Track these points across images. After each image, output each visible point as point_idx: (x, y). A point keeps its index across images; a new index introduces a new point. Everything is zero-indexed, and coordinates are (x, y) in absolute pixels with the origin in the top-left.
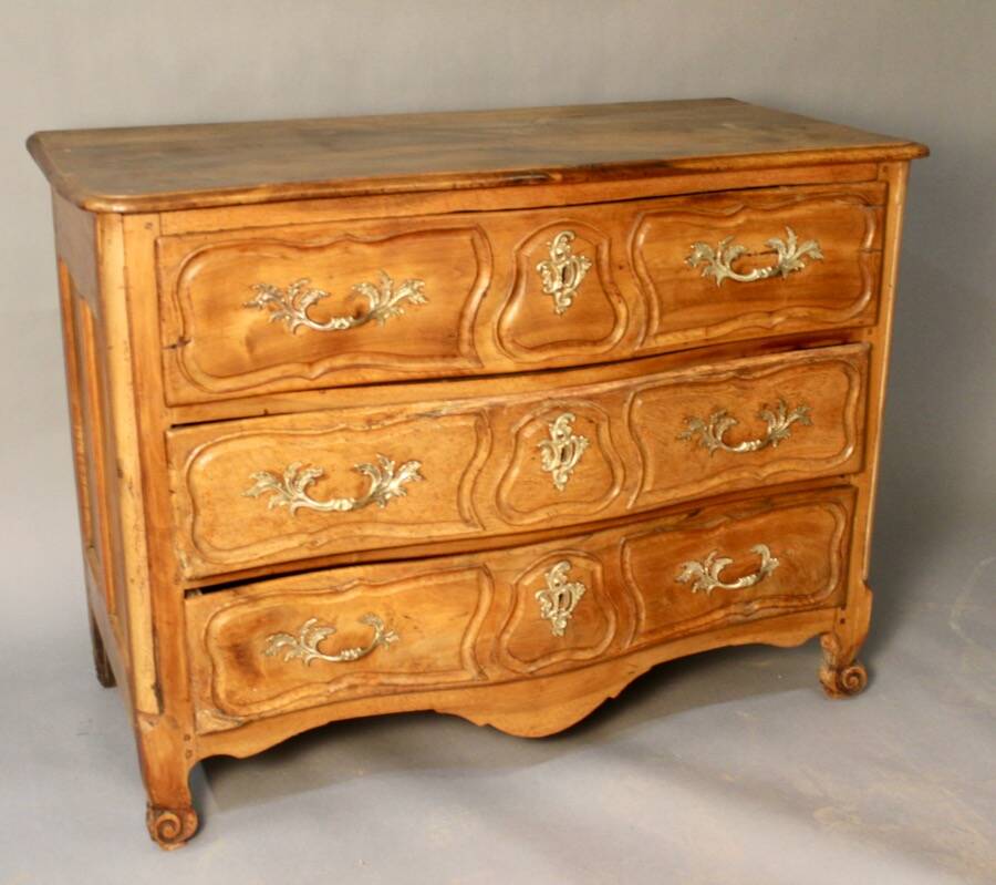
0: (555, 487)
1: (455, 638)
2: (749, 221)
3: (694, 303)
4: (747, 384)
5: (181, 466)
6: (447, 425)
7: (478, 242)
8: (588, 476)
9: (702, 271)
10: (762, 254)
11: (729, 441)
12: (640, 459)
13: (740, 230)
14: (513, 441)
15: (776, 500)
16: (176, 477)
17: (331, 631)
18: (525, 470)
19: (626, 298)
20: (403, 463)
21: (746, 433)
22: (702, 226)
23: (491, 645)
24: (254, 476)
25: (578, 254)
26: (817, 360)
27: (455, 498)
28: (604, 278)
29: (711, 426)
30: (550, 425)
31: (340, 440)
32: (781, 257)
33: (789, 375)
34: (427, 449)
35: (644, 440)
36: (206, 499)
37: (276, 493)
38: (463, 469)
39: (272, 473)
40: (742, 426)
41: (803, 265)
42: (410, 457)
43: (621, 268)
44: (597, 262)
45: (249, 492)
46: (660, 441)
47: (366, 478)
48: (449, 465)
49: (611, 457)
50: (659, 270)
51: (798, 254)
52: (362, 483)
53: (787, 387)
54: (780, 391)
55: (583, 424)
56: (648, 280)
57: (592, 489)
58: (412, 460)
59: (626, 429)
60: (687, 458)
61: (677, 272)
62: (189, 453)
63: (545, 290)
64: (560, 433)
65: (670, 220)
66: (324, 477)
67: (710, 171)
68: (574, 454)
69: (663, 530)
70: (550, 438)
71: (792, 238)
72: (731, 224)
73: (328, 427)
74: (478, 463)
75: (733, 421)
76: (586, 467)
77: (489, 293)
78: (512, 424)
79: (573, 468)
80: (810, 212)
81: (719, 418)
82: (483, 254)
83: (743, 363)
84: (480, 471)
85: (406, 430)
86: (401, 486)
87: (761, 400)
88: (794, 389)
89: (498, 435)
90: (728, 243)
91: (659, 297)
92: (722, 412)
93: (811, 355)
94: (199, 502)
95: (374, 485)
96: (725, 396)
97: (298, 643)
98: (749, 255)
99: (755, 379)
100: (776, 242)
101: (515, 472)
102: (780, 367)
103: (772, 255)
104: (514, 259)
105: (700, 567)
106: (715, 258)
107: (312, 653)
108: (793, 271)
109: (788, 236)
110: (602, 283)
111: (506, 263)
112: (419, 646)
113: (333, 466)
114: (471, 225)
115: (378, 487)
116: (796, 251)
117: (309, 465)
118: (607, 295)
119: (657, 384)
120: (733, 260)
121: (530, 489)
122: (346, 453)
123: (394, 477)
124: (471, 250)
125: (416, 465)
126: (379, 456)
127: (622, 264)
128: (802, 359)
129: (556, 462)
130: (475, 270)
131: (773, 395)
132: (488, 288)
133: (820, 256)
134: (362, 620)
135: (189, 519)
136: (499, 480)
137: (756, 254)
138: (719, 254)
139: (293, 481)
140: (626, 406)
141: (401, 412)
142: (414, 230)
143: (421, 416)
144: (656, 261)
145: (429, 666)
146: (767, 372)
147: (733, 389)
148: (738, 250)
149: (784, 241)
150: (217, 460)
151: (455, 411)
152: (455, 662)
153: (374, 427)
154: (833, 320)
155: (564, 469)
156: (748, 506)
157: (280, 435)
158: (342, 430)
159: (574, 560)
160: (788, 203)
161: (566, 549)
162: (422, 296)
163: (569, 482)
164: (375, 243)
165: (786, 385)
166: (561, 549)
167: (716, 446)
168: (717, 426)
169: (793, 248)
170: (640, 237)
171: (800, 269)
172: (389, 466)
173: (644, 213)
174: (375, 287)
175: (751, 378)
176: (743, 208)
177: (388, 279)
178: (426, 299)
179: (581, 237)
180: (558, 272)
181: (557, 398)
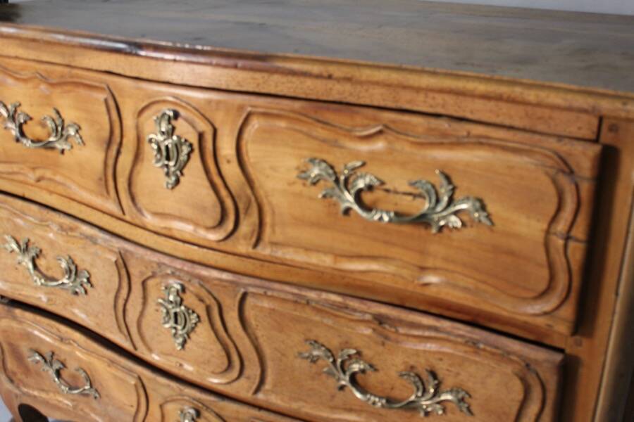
2: (391, 151)
3: (315, 225)
4: (393, 336)
6: (100, 252)
7: (111, 103)
8: (204, 348)
10: (405, 193)
13: (375, 157)
14: (141, 288)
18: (152, 317)
20: (80, 270)
21: (387, 386)
22: (324, 141)
24: (6, 236)
32: (428, 205)
38: (115, 293)
39: (15, 239)
41: (459, 225)
42: (84, 267)
43: (229, 162)
44: (201, 150)
45: (5, 246)
48: (105, 286)
49: (226, 341)
53: (441, 360)
57: (208, 361)
65: (282, 124)
67: (319, 76)
71: (445, 185)
72: (364, 147)
73: (41, 220)
74: (124, 294)
76: (202, 340)
78: (141, 273)
79: (187, 334)
83: (384, 310)
84: (126, 301)
85: (80, 244)
88: (451, 365)
89: (134, 278)
90: (355, 169)
91: (270, 205)
93: (475, 336)
95: (66, 277)
98: (387, 191)
102: (433, 334)
103: (418, 200)
104: (135, 126)
106: (337, 182)
108: (446, 226)
109: (440, 183)
111: (131, 127)
116: (449, 204)
117: (33, 243)
119: (269, 293)
120: (360, 191)
124: (105, 107)
125: (87, 276)
127: (229, 158)
129: (172, 322)
131: (422, 361)
132: (121, 145)
136: (138, 315)
137: (396, 192)
138: (342, 178)
139: (26, 251)
141: (77, 229)
143: (87, 237)
144: (266, 165)
148: (368, 181)
155: (180, 331)
159: (205, 414)
160: (445, 141)
161: (199, 401)
162: (81, 138)
163: (187, 346)
164: (52, 85)
165: (440, 356)
166: (194, 399)
167: (343, 383)
168: (347, 363)
169: (445, 199)
170: (247, 135)
171: (456, 228)
172: (73, 268)
173: (249, 109)
174: (53, 120)
175: (393, 330)
176: (380, 132)
177: (60, 117)
178: (83, 142)
179: (186, 120)
180: (163, 148)
181: (170, 267)
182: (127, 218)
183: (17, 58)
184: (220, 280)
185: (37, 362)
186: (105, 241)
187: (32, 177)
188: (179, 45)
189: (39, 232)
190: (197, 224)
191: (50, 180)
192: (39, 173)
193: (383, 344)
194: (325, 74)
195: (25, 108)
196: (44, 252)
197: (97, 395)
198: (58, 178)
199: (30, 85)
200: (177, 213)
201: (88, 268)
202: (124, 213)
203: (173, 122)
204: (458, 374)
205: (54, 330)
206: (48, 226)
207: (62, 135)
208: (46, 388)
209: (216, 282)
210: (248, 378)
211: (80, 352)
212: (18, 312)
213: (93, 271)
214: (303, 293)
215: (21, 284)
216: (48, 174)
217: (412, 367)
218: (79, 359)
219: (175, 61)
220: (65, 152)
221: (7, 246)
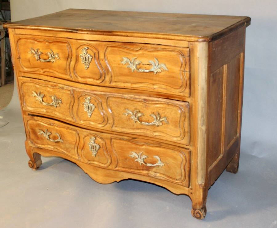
0: (88, 116)
1: (73, 146)
2: (143, 54)
3: (126, 75)
4: (148, 105)
7: (68, 46)
8: (97, 116)
9: (127, 66)
10: (147, 65)
13: (139, 56)
14: (78, 100)
15: (162, 144)
17: (51, 134)
19: (104, 69)
20: (58, 98)
21: (147, 120)
22: (126, 52)
25: (89, 54)
26: (170, 104)
27: (69, 111)
29: (135, 114)
30: (85, 99)
37: (37, 97)
39: (36, 92)
40: (146, 117)
43: (102, 60)
44: (95, 57)
47: (52, 100)
48: (67, 102)
53: (160, 109)
54: (158, 110)
55: (93, 101)
57: (98, 120)
60: (127, 121)
61: (119, 65)
63: (82, 62)
64: (87, 102)
65: (116, 49)
67: (124, 36)
69: (123, 139)
70: (85, 102)
72: (137, 53)
77: (72, 60)
78: (77, 96)
80: (163, 54)
82: (70, 49)
85: (58, 90)
87: (152, 111)
88: (163, 110)
89: (75, 98)
90: (135, 59)
92: (138, 111)
93: (167, 101)
96: (139, 106)
97: (45, 134)
98: (143, 64)
100: (151, 62)
102: (158, 102)
103: (150, 66)
104: (76, 52)
106: (131, 63)
108: (157, 72)
109: (155, 61)
114: (66, 42)
117: (42, 93)
119: (115, 96)
120: (137, 65)
121: (83, 114)
123: (57, 101)
124: (67, 48)
125: (61, 100)
126: (54, 95)
128: (165, 102)
129: (87, 109)
130: (68, 53)
131: (156, 110)
132: (71, 58)
133: (166, 69)
137: (145, 64)
140: (106, 100)
143: (61, 88)
144: (112, 60)
146: (153, 103)
147: (142, 104)
148: (138, 62)
152: (74, 153)
153: (53, 88)
154: (174, 92)
155: (89, 112)
156: (152, 142)
159: (98, 138)
160: (156, 50)
161: (95, 134)
162: (59, 57)
163: (92, 116)
164: (50, 43)
165: (160, 108)
166: (94, 134)
167: (136, 120)
168: (137, 114)
169: (157, 65)
170: (107, 52)
171: (160, 72)
172: (56, 98)
173: (107, 45)
174: (50, 53)
175: (148, 103)
176: (140, 49)
177: (53, 52)
178: (60, 59)
179: (90, 49)
180: (84, 58)
181: (87, 92)
182: (73, 80)
183: (38, 35)
184: (101, 94)
185: (42, 134)
186: (66, 88)
187: (42, 72)
188: (88, 30)
189: (44, 88)
190: (94, 79)
191: (48, 72)
192: (45, 70)
193: (145, 107)
194: (126, 35)
195: (41, 50)
196: (46, 95)
197: (63, 141)
198: (51, 71)
199: (43, 43)
200: (88, 76)
201: (61, 97)
202: (72, 79)
203: (87, 51)
204: (164, 113)
205: (48, 121)
206: (47, 86)
207: (53, 57)
208: (44, 143)
209: (100, 95)
210: (109, 124)
211: (57, 127)
212: (35, 117)
213: (63, 98)
214: (124, 95)
215: (37, 107)
216: (48, 70)
217: (153, 113)
218: (57, 130)
219: (87, 34)
220: (54, 62)
221: (33, 95)
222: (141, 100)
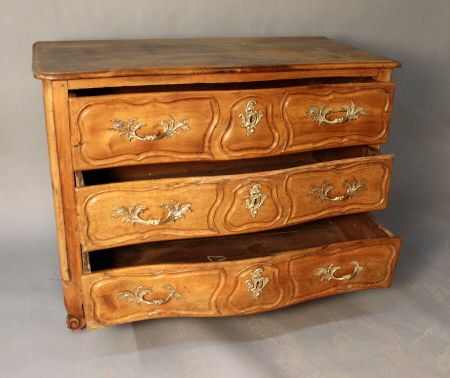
0: (251, 216)
1: (207, 297)
2: (335, 98)
3: (310, 133)
4: (340, 172)
5: (82, 205)
6: (203, 188)
7: (214, 104)
8: (267, 211)
9: (313, 118)
10: (340, 112)
11: (330, 196)
12: (290, 204)
13: (331, 101)
14: (233, 196)
16: (80, 209)
17: (150, 291)
18: (238, 209)
19: (279, 130)
20: (183, 205)
23: (224, 301)
24: (115, 208)
25: (258, 111)
26: (371, 162)
27: (206, 220)
28: (269, 122)
29: (323, 190)
30: (250, 189)
31: (155, 194)
32: (348, 114)
33: (358, 168)
34: (194, 199)
35: (292, 196)
36: (94, 218)
37: (125, 216)
38: (210, 208)
39: (124, 208)
40: (337, 189)
41: (357, 118)
42: (187, 201)
44: (266, 115)
45: (113, 215)
46: (299, 196)
47: (167, 211)
48: (204, 206)
49: (277, 203)
50: (294, 118)
51: (355, 113)
52: (165, 213)
53: (357, 173)
54: (354, 175)
55: (265, 189)
56: (289, 123)
57: (268, 217)
58: (187, 203)
59: (285, 191)
60: (312, 203)
61: (302, 119)
62: (86, 198)
63: (243, 126)
64: (255, 193)
66: (147, 209)
68: (260, 202)
70: (250, 195)
71: (353, 105)
72: (327, 99)
73: (150, 188)
74: (217, 205)
75: (332, 188)
76: (266, 207)
77: (218, 126)
78: (233, 188)
79: (260, 208)
80: (362, 95)
81: (326, 186)
82: (216, 109)
83: (338, 162)
84: (218, 208)
85: (185, 190)
86: (182, 214)
87: (345, 179)
89: (227, 193)
90: (325, 107)
91: (294, 130)
92: (328, 184)
93: (368, 160)
94: (91, 220)
95: (170, 214)
96: (329, 177)
97: (134, 295)
98: (334, 112)
99: (343, 169)
100: (346, 107)
101: (234, 209)
102: (354, 164)
103: (345, 113)
104: (229, 112)
105: (326, 270)
106: (319, 114)
107: (141, 300)
108: (353, 120)
109: (351, 105)
110: (268, 123)
111: (226, 114)
112: (190, 299)
113: (151, 205)
114: (211, 97)
115: (171, 214)
116: (355, 111)
117: (141, 204)
118: (270, 128)
120: (327, 115)
121: (240, 216)
122: (157, 199)
123: (179, 210)
124: (210, 107)
125: (189, 205)
126: (172, 201)
127: (279, 115)
128: (363, 161)
129: (252, 205)
130: (212, 117)
131: (351, 177)
132: (218, 124)
133: (365, 114)
134: (165, 287)
135: (86, 227)
136: (226, 212)
137: (337, 112)
138: (321, 112)
139: (133, 211)
140: (285, 181)
141: (183, 182)
142: (185, 98)
143: (192, 184)
144: (294, 114)
145: (195, 308)
146: (348, 167)
147: (333, 174)
148: (329, 110)
149: (350, 107)
150: (98, 201)
151: (207, 182)
152: (207, 307)
153: (170, 188)
154: (369, 141)
155: (256, 208)
157: (128, 191)
158: (156, 189)
163: (258, 214)
164: (167, 103)
167: (324, 199)
168: (325, 190)
172: (177, 206)
173: (288, 93)
174: (167, 123)
175: (341, 169)
176: (333, 92)
177: (173, 119)
178: (189, 128)
179: (260, 103)
180: (249, 118)
181: (254, 178)
184: (278, 175)
190: (259, 149)
192: (144, 155)
193: (337, 176)
196: (148, 207)
197: (179, 296)
198: (161, 154)
201: (190, 201)
203: (256, 106)
205: (146, 271)
207: (174, 128)
213: (195, 201)
217: (347, 181)
221: (115, 215)
222: (333, 167)
